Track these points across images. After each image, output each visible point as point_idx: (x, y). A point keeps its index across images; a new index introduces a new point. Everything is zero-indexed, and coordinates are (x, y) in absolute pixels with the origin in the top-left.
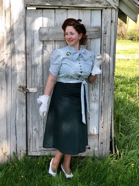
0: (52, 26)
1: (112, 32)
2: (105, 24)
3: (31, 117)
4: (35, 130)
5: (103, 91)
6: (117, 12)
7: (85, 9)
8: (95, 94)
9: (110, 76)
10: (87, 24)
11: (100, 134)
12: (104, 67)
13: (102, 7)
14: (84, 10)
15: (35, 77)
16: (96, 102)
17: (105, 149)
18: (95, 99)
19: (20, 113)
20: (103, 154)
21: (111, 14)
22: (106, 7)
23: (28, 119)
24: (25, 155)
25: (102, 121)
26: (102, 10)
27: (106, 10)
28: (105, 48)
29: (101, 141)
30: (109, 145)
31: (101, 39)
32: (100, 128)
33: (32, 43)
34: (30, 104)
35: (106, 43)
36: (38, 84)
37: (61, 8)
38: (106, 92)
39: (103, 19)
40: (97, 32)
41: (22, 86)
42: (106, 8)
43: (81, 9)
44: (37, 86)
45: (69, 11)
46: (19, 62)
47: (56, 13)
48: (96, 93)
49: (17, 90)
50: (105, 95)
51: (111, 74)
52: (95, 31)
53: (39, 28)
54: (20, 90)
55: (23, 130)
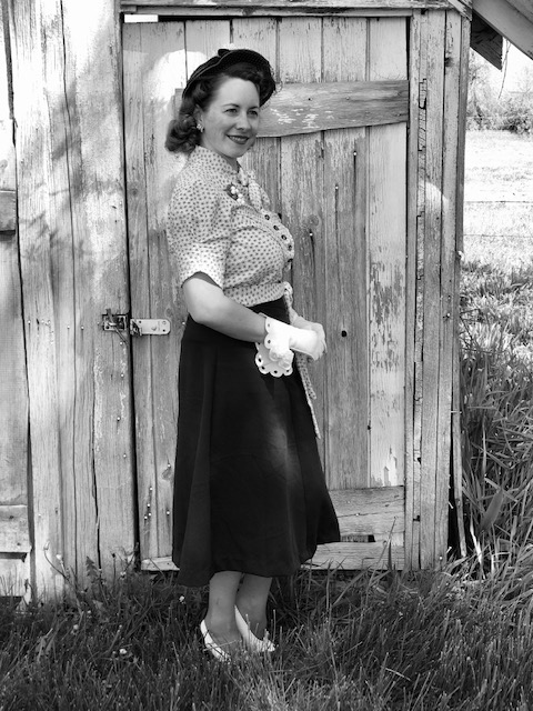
1: (448, 100)
2: (424, 71)
3: (149, 428)
4: (165, 477)
5: (420, 325)
6: (467, 24)
7: (344, 14)
8: (390, 336)
9: (443, 266)
10: (355, 70)
11: (410, 485)
12: (422, 236)
13: (409, 6)
14: (341, 22)
15: (160, 278)
16: (393, 367)
17: (429, 542)
18: (390, 353)
19: (107, 413)
20: (422, 558)
21: (444, 33)
22: (423, 6)
23: (138, 435)
24: (130, 568)
25: (418, 437)
26: (408, 20)
27: (425, 18)
28: (422, 162)
29: (416, 513)
30: (446, 525)
31: (408, 128)
32: (410, 463)
33: (148, 151)
34: (145, 378)
35: (428, 143)
36: (172, 305)
37: (254, 14)
38: (430, 328)
39: (414, 54)
40: (392, 104)
41: (113, 312)
42: (423, 12)
43: (329, 17)
44: (169, 312)
45: (283, 25)
46: (100, 224)
47: (234, 32)
48: (393, 330)
49: (96, 328)
50: (427, 339)
51: (447, 259)
52: (386, 100)
53: (174, 93)
54: (106, 325)
55: (123, 475)
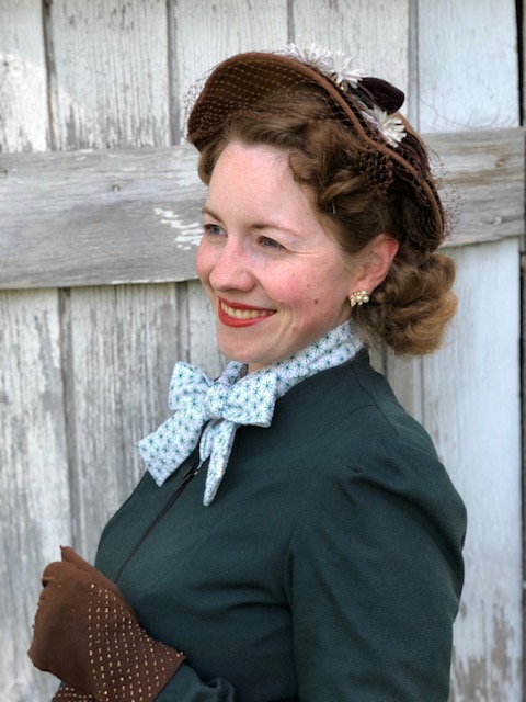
0: (28, 148)
40: (482, 191)
